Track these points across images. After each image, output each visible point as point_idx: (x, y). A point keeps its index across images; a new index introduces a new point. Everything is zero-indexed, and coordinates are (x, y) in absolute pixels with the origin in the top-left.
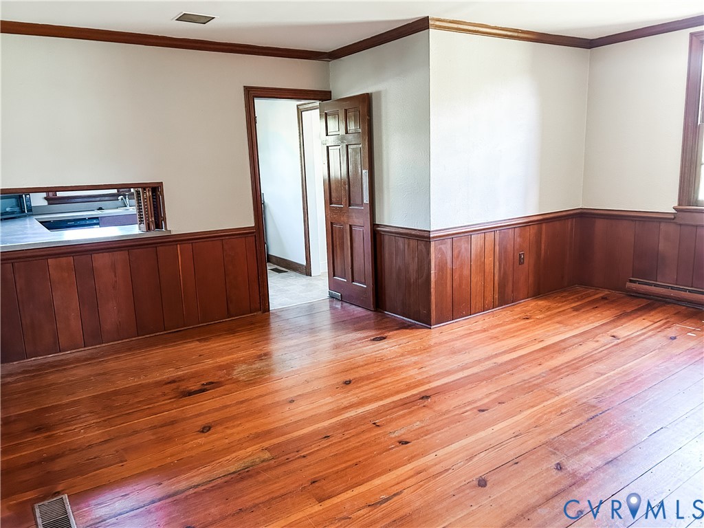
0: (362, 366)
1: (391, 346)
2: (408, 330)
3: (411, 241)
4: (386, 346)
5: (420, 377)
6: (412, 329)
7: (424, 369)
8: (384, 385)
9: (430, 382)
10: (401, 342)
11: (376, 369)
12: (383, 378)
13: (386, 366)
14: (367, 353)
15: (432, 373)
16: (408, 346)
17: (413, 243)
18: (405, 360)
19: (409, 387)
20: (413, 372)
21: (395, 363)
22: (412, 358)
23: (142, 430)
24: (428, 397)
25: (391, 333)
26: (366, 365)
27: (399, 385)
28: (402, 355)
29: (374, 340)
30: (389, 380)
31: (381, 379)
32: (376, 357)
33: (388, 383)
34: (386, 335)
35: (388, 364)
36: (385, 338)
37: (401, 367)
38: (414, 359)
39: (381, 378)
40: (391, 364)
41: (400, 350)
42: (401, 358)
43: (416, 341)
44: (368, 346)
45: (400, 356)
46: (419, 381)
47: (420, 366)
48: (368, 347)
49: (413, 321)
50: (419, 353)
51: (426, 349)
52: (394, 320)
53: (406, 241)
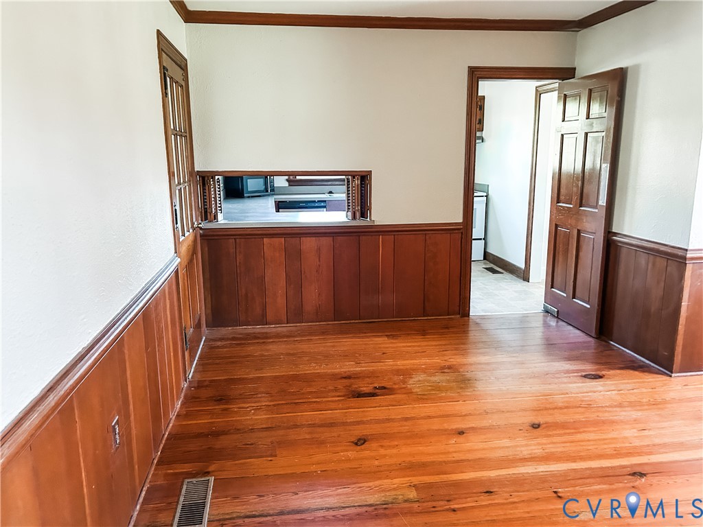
0: (561, 408)
1: (607, 388)
2: (636, 373)
3: (658, 259)
4: (600, 388)
5: (637, 443)
6: (644, 372)
7: (646, 433)
8: (582, 441)
9: (651, 453)
10: (622, 387)
11: (577, 417)
12: (584, 432)
13: (592, 416)
14: (572, 393)
15: (657, 441)
16: (632, 394)
17: (661, 262)
18: (624, 413)
19: (618, 454)
20: (629, 433)
21: (606, 414)
22: (633, 413)
23: (302, 426)
24: (642, 475)
25: (612, 372)
26: (567, 407)
27: (606, 446)
28: (620, 406)
29: (585, 376)
30: (592, 436)
31: (580, 433)
32: (582, 401)
33: (589, 441)
34: (604, 373)
35: (596, 414)
36: (601, 377)
37: (613, 422)
38: (635, 414)
39: (581, 430)
40: (600, 414)
41: (618, 398)
42: (618, 409)
43: (644, 390)
44: (575, 383)
45: (616, 406)
46: (635, 447)
47: (642, 426)
48: (574, 385)
49: (647, 362)
50: (646, 407)
51: (656, 404)
52: (623, 354)
53: (651, 258)
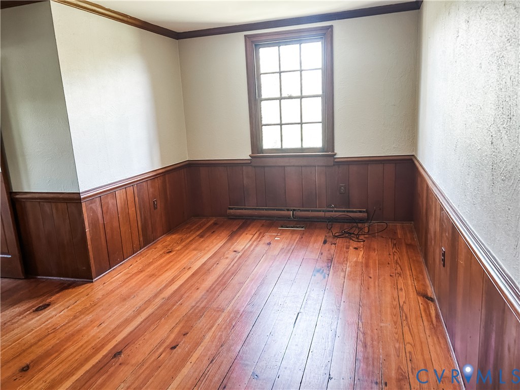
0: (35, 343)
1: (59, 310)
2: (70, 290)
3: (59, 205)
4: (54, 313)
5: (102, 335)
6: (74, 287)
7: (103, 325)
8: (68, 357)
9: (115, 337)
10: (68, 304)
11: (53, 342)
12: (65, 349)
13: (62, 335)
14: (36, 328)
15: (113, 327)
16: (77, 306)
17: (62, 206)
18: (81, 321)
19: (97, 350)
20: (94, 331)
21: (71, 328)
22: (87, 317)
24: (120, 353)
25: (53, 298)
26: (39, 341)
27: (86, 350)
28: (75, 317)
29: (37, 310)
30: (72, 349)
31: (62, 352)
32: (48, 329)
33: (72, 354)
34: (48, 301)
35: (64, 332)
36: (48, 305)
37: (79, 331)
38: (89, 318)
39: (62, 350)
40: (66, 331)
41: (70, 313)
42: (76, 321)
43: (83, 299)
44: (33, 319)
45: (73, 319)
46: (103, 339)
47: (97, 323)
48: (33, 321)
49: (73, 279)
50: (92, 309)
51: (94, 305)
52: (52, 282)
